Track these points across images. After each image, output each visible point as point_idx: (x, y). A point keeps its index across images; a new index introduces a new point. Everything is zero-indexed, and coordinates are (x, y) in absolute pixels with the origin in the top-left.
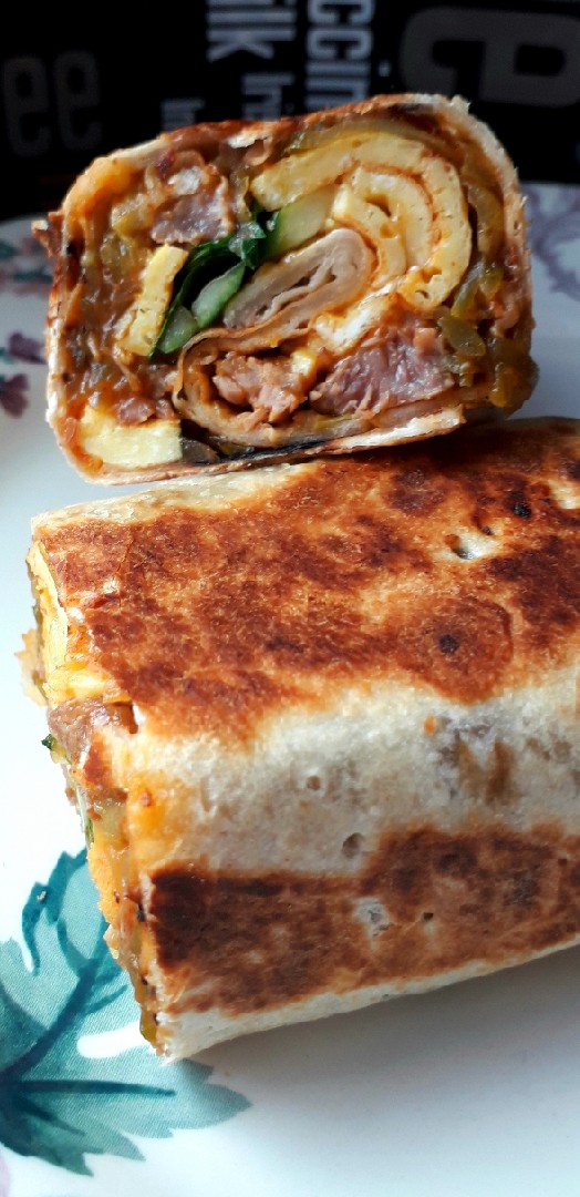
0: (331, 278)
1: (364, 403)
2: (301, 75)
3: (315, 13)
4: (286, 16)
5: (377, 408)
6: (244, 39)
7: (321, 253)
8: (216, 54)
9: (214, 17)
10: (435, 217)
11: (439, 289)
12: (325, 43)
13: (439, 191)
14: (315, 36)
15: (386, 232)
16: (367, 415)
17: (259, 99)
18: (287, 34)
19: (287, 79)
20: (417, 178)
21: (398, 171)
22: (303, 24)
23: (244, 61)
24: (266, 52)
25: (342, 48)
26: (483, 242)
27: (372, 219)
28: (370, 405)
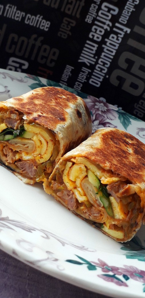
0: (28, 147)
1: (22, 170)
2: (93, 71)
3: (99, 62)
4: (95, 60)
5: (24, 172)
6: (86, 61)
7: (29, 143)
8: (80, 61)
9: (82, 55)
10: (47, 150)
11: (42, 161)
12: (99, 67)
13: (49, 147)
14: (98, 65)
15: (39, 147)
16: (21, 172)
17: (84, 72)
18: (93, 63)
19: (90, 71)
20: (47, 142)
21: (45, 139)
22: (97, 63)
23: (84, 64)
24: (88, 64)
25: (102, 69)
26: (51, 159)
27: (38, 144)
28: (23, 171)
